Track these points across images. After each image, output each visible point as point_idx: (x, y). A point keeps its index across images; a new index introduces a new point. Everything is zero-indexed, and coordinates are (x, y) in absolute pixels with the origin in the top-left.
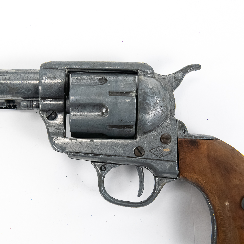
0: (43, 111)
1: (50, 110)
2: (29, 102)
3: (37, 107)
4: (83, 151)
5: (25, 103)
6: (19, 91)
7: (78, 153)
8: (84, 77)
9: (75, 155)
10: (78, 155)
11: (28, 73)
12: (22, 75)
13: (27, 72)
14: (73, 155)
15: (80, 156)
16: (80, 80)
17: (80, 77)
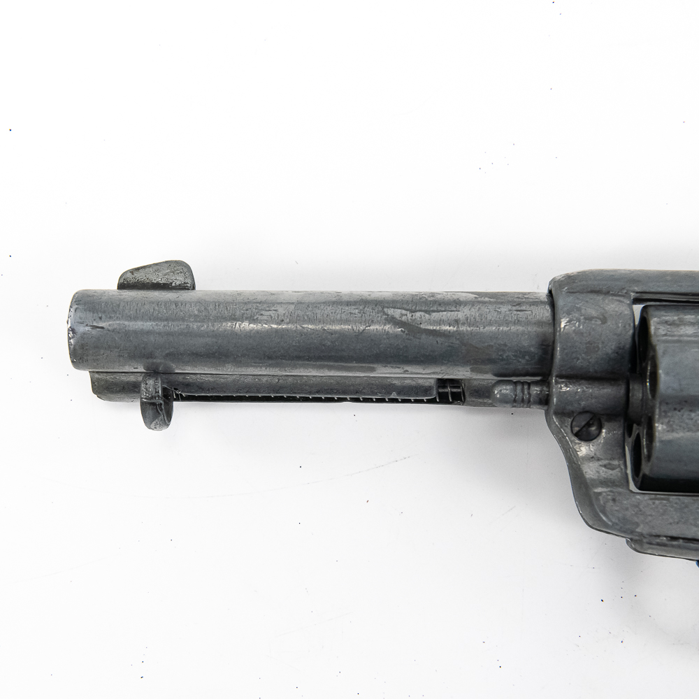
0: (562, 413)
1: (584, 412)
2: (519, 388)
3: (544, 401)
4: (690, 535)
5: (506, 390)
6: (494, 356)
7: (673, 538)
8: (689, 317)
9: (665, 545)
10: (673, 546)
11: (519, 304)
12: (504, 309)
13: (515, 302)
14: (658, 544)
15: (679, 547)
16: (678, 325)
17: (676, 318)
